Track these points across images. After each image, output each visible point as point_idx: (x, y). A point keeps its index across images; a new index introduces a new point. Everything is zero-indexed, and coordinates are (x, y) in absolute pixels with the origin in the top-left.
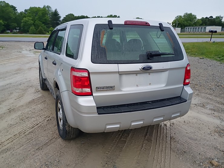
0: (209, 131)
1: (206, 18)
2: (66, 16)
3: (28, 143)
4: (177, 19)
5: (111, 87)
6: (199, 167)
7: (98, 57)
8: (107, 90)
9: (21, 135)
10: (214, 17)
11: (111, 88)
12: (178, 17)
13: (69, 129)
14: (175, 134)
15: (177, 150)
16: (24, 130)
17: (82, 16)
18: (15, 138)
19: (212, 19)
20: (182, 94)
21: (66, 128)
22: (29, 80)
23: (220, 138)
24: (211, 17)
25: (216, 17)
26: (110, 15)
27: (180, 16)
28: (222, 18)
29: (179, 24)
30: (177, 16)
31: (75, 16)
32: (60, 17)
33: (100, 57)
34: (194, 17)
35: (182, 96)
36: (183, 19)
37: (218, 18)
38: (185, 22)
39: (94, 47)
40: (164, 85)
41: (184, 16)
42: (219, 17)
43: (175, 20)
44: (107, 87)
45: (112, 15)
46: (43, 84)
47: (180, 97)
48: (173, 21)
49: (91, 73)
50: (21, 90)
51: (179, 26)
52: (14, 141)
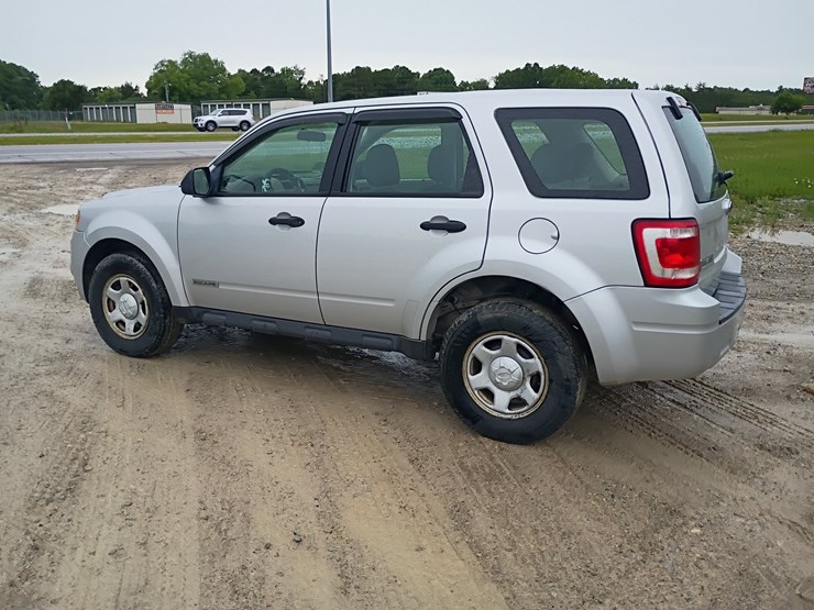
1: (254, 71)
4: (161, 71)
10: (278, 70)
12: (163, 65)
19: (273, 75)
24: (269, 69)
25: (283, 70)
27: (170, 61)
28: (302, 73)
29: (172, 90)
30: (162, 62)
34: (218, 69)
36: (181, 71)
37: (287, 72)
38: (193, 85)
41: (185, 62)
42: (292, 70)
43: (155, 75)
48: (148, 79)
51: (173, 98)
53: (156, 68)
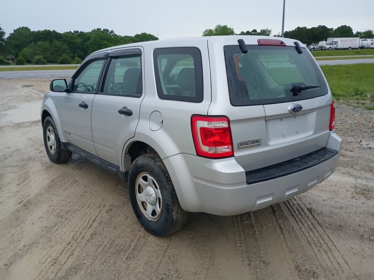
0: (349, 194)
2: (14, 30)
3: (103, 252)
4: (206, 35)
5: (257, 141)
6: (371, 242)
7: (239, 97)
8: (251, 147)
9: (79, 240)
10: (259, 31)
11: (256, 143)
12: (207, 32)
13: (177, 217)
14: (310, 204)
15: (329, 225)
16: (79, 234)
17: (46, 30)
18: (72, 249)
20: (328, 143)
21: (173, 216)
22: (15, 148)
23: (369, 201)
25: (261, 31)
26: (96, 29)
27: (210, 30)
28: (270, 32)
30: (206, 31)
31: (31, 31)
32: (3, 33)
33: (240, 96)
34: (231, 32)
35: (328, 147)
36: (214, 34)
37: (263, 32)
39: (231, 81)
40: (312, 133)
41: (216, 30)
42: (265, 30)
44: (253, 142)
45: (100, 29)
46: (60, 152)
47: (325, 148)
49: (232, 121)
50: (15, 168)
52: (76, 253)
53: (204, 33)
